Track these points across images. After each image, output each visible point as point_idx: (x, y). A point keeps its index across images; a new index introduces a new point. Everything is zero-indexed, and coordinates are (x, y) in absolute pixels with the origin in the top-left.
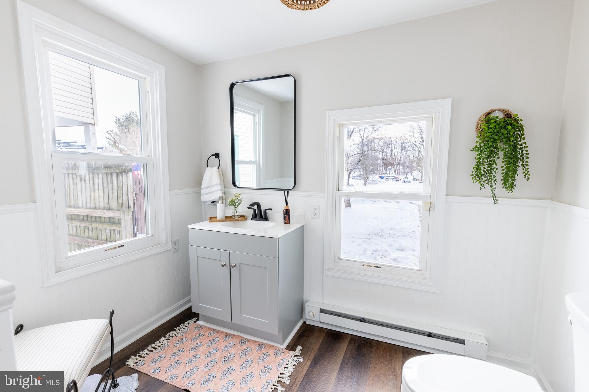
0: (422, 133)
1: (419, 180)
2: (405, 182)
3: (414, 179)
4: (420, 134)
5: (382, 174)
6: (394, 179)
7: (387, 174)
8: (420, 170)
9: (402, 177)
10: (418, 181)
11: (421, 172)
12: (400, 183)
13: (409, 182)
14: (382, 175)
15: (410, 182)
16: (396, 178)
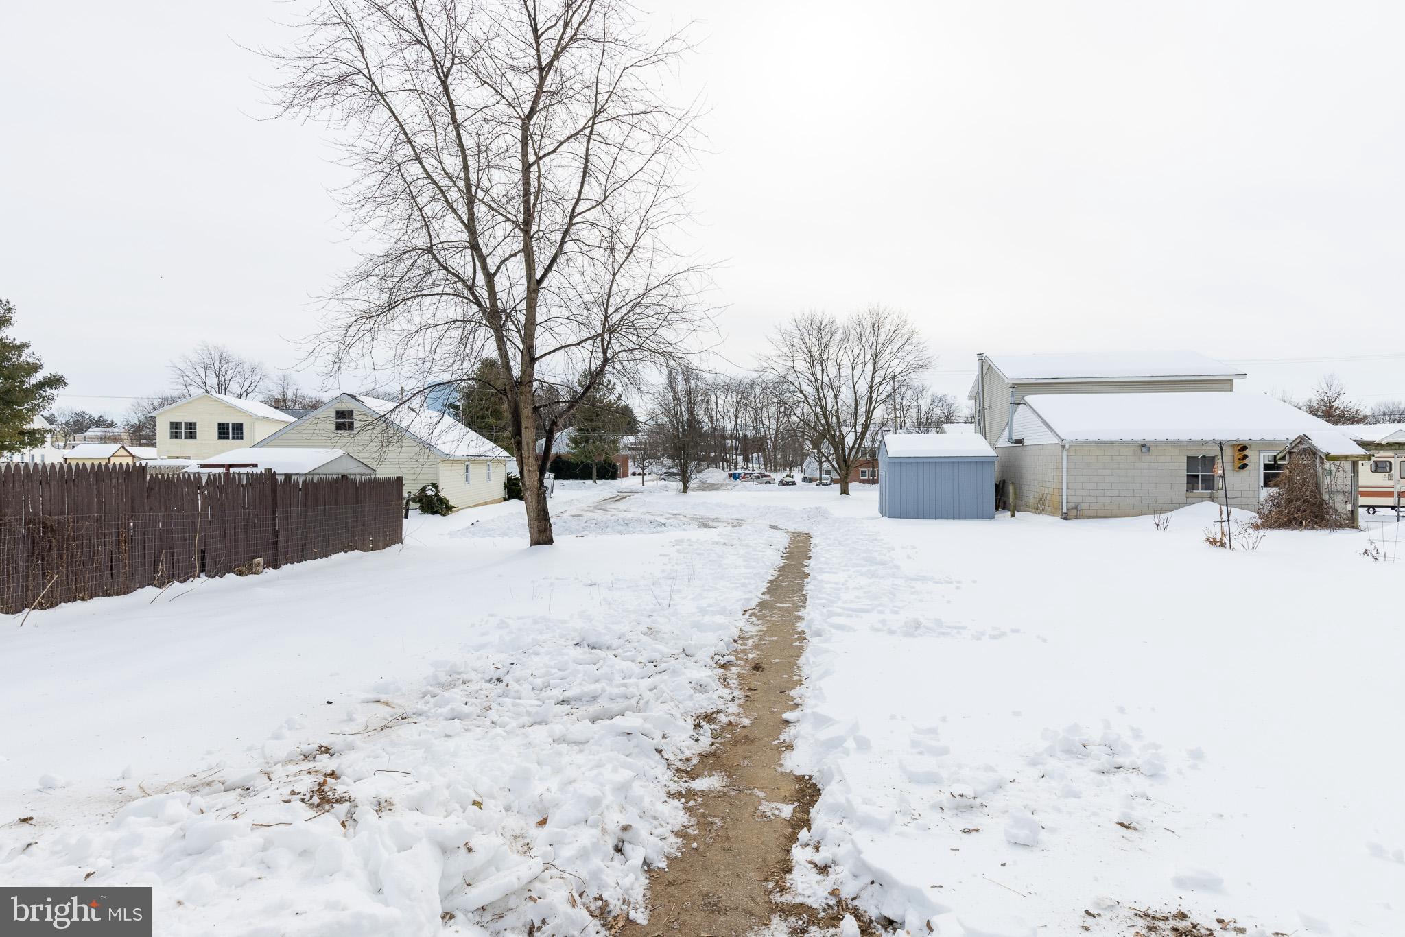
0: (813, 362)
1: (816, 480)
2: (784, 485)
3: (805, 479)
4: (808, 364)
5: (736, 469)
6: (759, 478)
7: (747, 468)
8: (816, 455)
9: (778, 476)
10: (814, 483)
11: (817, 459)
12: (774, 486)
13: (794, 483)
14: (736, 472)
15: (796, 484)
16: (766, 476)
